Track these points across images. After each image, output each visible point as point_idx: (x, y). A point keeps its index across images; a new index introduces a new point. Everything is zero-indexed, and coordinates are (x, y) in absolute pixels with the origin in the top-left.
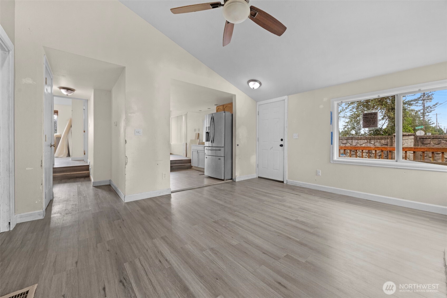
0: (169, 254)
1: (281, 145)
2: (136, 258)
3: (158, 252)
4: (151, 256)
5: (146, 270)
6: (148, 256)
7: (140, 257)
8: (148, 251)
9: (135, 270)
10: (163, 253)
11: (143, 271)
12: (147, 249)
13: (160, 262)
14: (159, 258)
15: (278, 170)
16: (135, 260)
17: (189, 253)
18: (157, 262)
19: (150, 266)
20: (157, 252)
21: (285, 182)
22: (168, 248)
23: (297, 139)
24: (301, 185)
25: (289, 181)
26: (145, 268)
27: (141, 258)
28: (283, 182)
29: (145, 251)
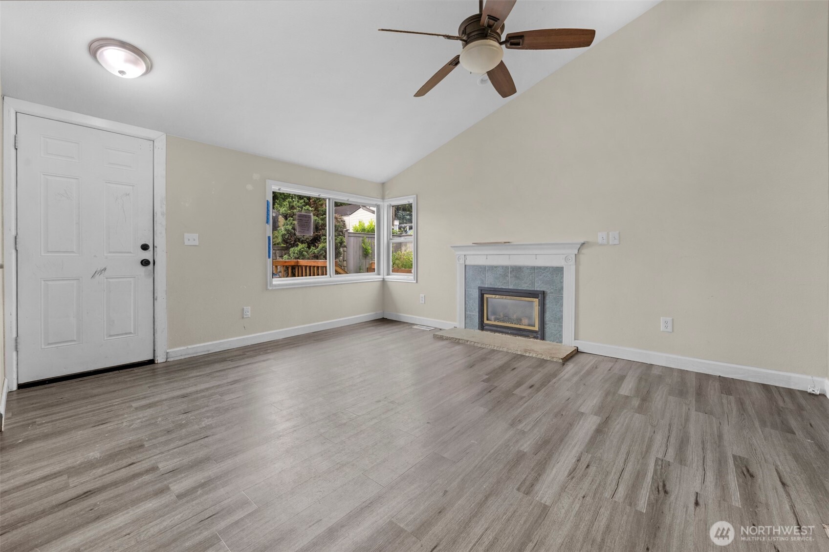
0: (564, 462)
1: (145, 263)
2: (615, 502)
3: (572, 478)
4: (590, 483)
5: (618, 474)
6: (594, 487)
7: (608, 497)
8: (584, 494)
9: (634, 488)
10: (568, 471)
11: (624, 477)
12: (581, 499)
13: (588, 466)
14: (582, 471)
15: (131, 333)
16: (621, 500)
17: (539, 443)
18: (593, 469)
19: (607, 474)
20: (574, 480)
21: (160, 359)
22: (552, 470)
23: (197, 246)
24: (208, 351)
25: (173, 352)
26: (617, 478)
27: (607, 494)
28: (152, 362)
29: (588, 499)
